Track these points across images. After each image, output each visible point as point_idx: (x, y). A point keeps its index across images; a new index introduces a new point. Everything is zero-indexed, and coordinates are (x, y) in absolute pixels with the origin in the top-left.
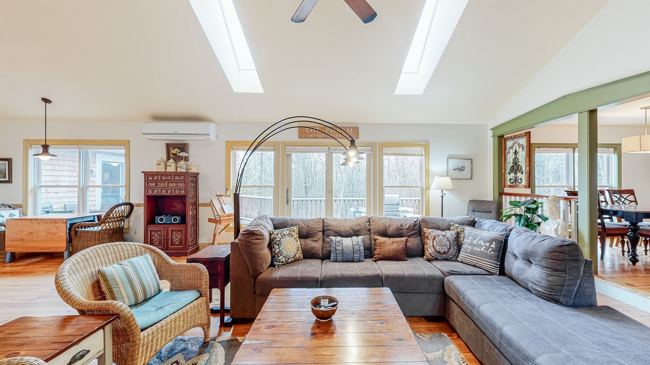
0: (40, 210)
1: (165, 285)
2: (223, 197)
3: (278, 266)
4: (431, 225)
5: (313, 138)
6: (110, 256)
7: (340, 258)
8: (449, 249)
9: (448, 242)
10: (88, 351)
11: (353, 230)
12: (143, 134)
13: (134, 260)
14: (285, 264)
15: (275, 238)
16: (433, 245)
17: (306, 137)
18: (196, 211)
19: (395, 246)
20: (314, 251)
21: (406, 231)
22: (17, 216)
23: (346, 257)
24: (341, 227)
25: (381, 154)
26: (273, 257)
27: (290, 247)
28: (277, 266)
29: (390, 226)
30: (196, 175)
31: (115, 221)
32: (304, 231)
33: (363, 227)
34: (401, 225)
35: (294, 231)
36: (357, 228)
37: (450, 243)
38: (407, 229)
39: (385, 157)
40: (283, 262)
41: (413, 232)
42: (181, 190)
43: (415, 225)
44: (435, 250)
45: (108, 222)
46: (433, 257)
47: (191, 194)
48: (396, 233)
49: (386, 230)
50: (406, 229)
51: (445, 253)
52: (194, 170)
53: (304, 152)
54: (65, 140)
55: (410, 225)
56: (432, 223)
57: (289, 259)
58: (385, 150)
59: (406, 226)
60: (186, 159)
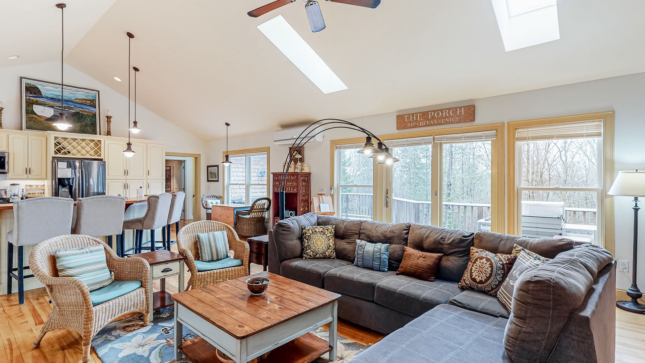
0: (230, 201)
1: (232, 254)
2: (323, 196)
3: (306, 258)
4: (484, 244)
5: (413, 127)
6: (206, 228)
7: (360, 263)
8: (488, 278)
9: (490, 269)
10: (172, 270)
11: (385, 237)
12: (274, 141)
13: (216, 233)
14: (312, 258)
15: (306, 233)
16: (471, 269)
17: (405, 127)
18: (308, 208)
19: (421, 261)
20: (345, 253)
21: (447, 246)
22: (219, 204)
23: (366, 263)
24: (374, 232)
25: (513, 140)
26: (303, 249)
27: (319, 243)
28: (304, 258)
29: (427, 237)
30: (308, 175)
31: (256, 212)
32: (341, 231)
33: (396, 235)
34: (442, 238)
35: (328, 230)
36: (389, 235)
37: (492, 271)
38: (449, 244)
39: (518, 143)
40: (310, 256)
41: (457, 250)
42: (294, 188)
43: (461, 241)
44: (471, 276)
45: (254, 212)
46: (466, 284)
47: (302, 191)
48: (433, 247)
49: (422, 241)
50: (447, 244)
51: (481, 282)
52: (306, 170)
53: (420, 144)
54: (239, 150)
55: (453, 240)
56: (488, 241)
57: (317, 254)
58: (520, 133)
59: (448, 241)
60: (302, 160)
